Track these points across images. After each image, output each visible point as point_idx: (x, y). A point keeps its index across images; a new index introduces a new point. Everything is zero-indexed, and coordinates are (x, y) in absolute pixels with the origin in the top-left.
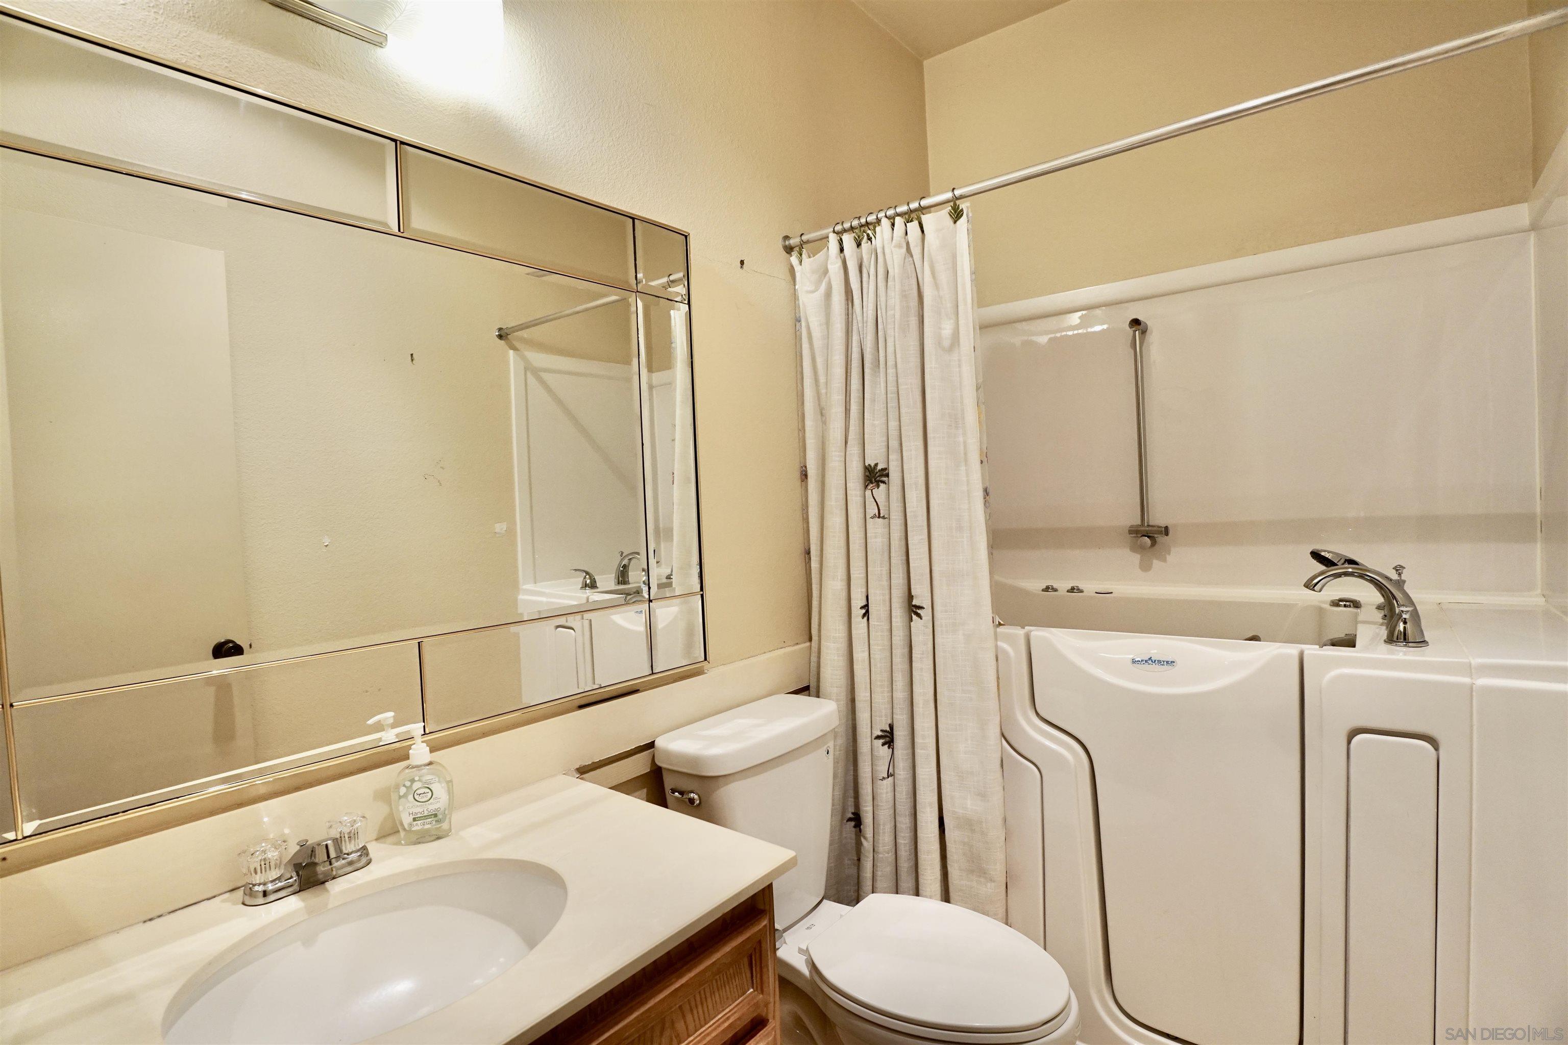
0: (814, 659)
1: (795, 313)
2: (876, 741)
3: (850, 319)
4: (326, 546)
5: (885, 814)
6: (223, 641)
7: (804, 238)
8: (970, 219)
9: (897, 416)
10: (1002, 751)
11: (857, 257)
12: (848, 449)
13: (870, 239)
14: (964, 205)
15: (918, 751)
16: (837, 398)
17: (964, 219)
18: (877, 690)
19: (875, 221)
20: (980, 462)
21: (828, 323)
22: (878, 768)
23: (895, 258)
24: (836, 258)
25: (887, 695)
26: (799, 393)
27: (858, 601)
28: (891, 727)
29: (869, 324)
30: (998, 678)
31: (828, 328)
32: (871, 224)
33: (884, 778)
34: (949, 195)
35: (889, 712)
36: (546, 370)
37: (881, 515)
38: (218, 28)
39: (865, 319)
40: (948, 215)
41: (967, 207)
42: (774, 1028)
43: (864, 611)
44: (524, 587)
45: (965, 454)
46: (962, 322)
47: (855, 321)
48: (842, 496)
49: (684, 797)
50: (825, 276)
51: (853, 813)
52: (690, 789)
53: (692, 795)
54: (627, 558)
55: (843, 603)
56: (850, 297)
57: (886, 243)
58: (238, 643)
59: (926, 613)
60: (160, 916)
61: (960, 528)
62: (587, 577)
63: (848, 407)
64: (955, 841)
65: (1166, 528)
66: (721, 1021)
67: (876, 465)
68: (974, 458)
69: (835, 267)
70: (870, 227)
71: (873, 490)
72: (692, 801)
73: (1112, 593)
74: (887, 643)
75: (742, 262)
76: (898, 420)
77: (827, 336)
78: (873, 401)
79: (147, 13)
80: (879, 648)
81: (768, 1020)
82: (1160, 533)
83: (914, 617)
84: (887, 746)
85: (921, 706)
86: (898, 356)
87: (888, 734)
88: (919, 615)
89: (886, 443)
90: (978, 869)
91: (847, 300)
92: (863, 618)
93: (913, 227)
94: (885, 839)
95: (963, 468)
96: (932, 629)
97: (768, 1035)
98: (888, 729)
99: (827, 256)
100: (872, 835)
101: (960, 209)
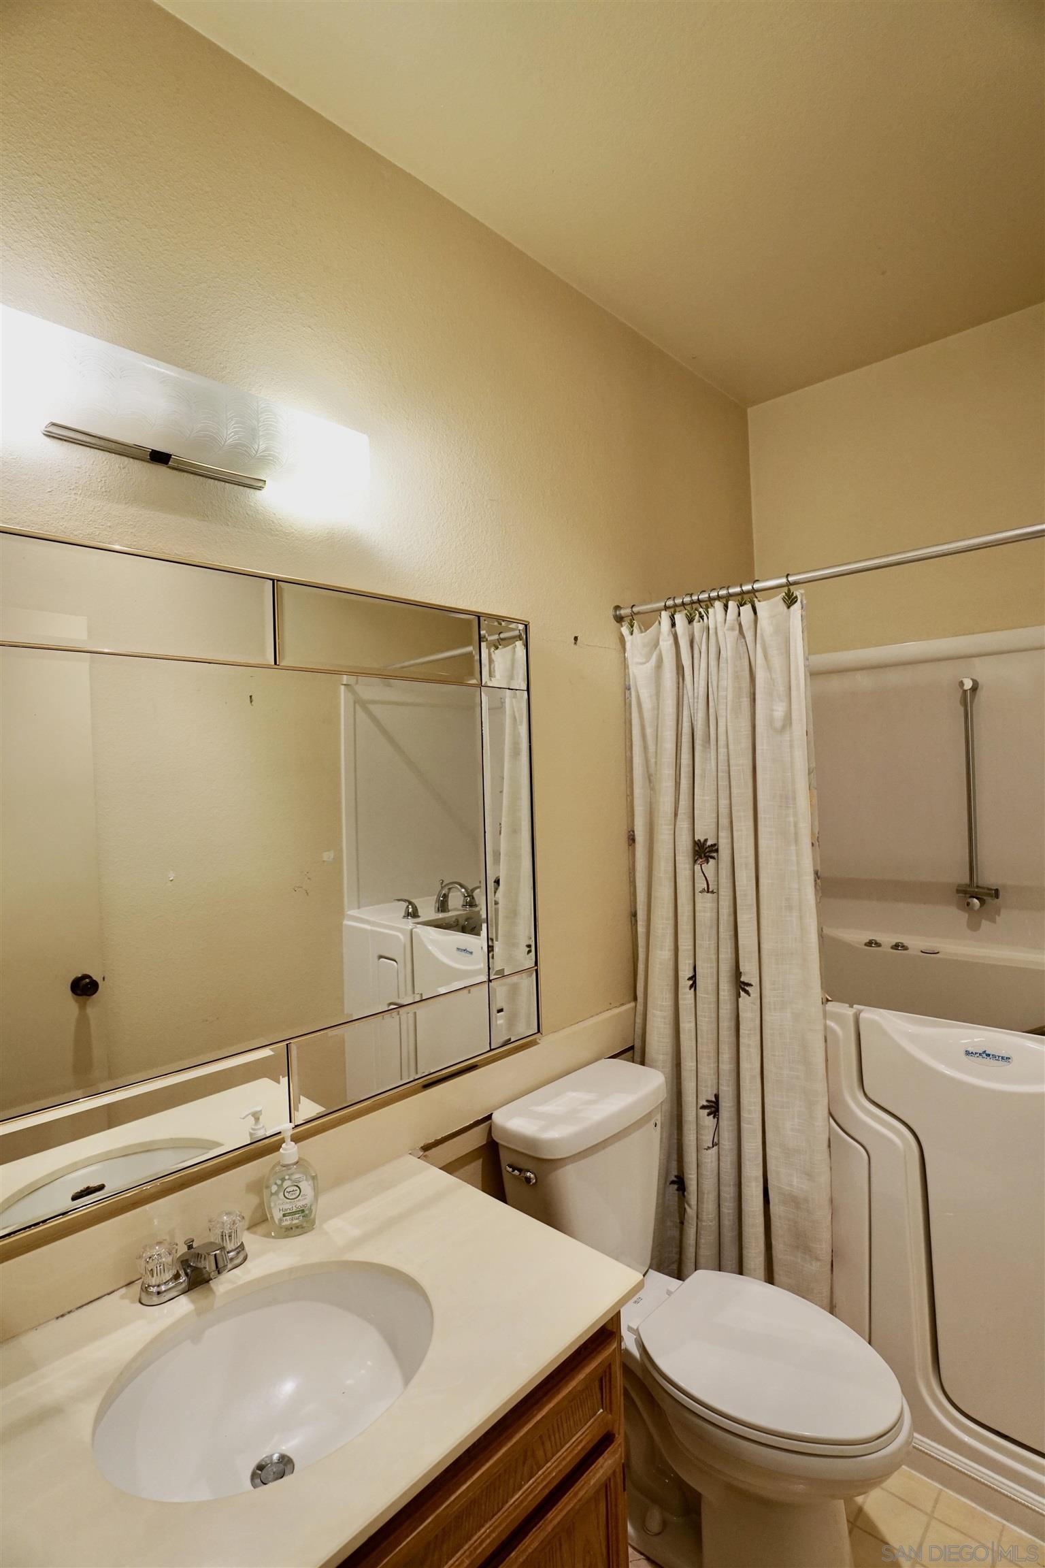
0: (639, 1020)
1: (625, 680)
2: (701, 1111)
3: (681, 694)
4: (172, 880)
5: (709, 1184)
6: (80, 976)
7: (635, 609)
8: (804, 607)
9: (728, 796)
10: (829, 1132)
11: (689, 631)
12: (678, 823)
13: (702, 617)
14: (798, 592)
15: (744, 1125)
16: (667, 772)
17: (797, 606)
18: (703, 1060)
19: (707, 599)
20: (811, 845)
21: (658, 694)
22: (704, 1137)
23: (728, 639)
24: (668, 635)
25: (713, 1065)
26: (628, 759)
27: (685, 972)
28: (717, 1096)
29: (700, 701)
30: (827, 1060)
31: (658, 699)
32: (703, 601)
33: (709, 1148)
34: (784, 580)
35: (715, 1081)
36: (374, 702)
37: (710, 890)
38: (125, 498)
39: (696, 694)
40: (782, 601)
41: (802, 594)
42: (620, 1445)
43: (691, 982)
44: (349, 913)
45: (796, 834)
46: (794, 707)
47: (685, 697)
48: (671, 869)
49: (522, 1175)
50: (656, 648)
51: (676, 1176)
52: (526, 1167)
53: (528, 1174)
54: (447, 888)
55: (671, 973)
56: (681, 672)
57: (719, 625)
58: (94, 979)
59: (754, 991)
60: (69, 1312)
61: (790, 908)
62: (410, 907)
63: (678, 780)
64: (780, 1216)
65: (997, 891)
66: (575, 1444)
67: (706, 840)
68: (806, 841)
69: (666, 644)
70: (702, 604)
71: (703, 865)
72: (528, 1180)
73: (938, 953)
74: (714, 1015)
75: (576, 638)
76: (728, 798)
77: (657, 708)
78: (703, 776)
79: (69, 496)
80: (707, 1019)
81: (614, 1435)
82: (989, 895)
83: (742, 993)
84: (712, 1116)
85: (747, 1081)
86: (730, 737)
87: (714, 1104)
88: (747, 992)
89: (716, 820)
90: (802, 1243)
91: (678, 674)
92: (690, 989)
93: (746, 610)
94: (709, 1207)
95: (793, 848)
96: (759, 1006)
97: (615, 1452)
98: (714, 1099)
99: (659, 632)
100: (696, 1203)
101: (794, 595)
